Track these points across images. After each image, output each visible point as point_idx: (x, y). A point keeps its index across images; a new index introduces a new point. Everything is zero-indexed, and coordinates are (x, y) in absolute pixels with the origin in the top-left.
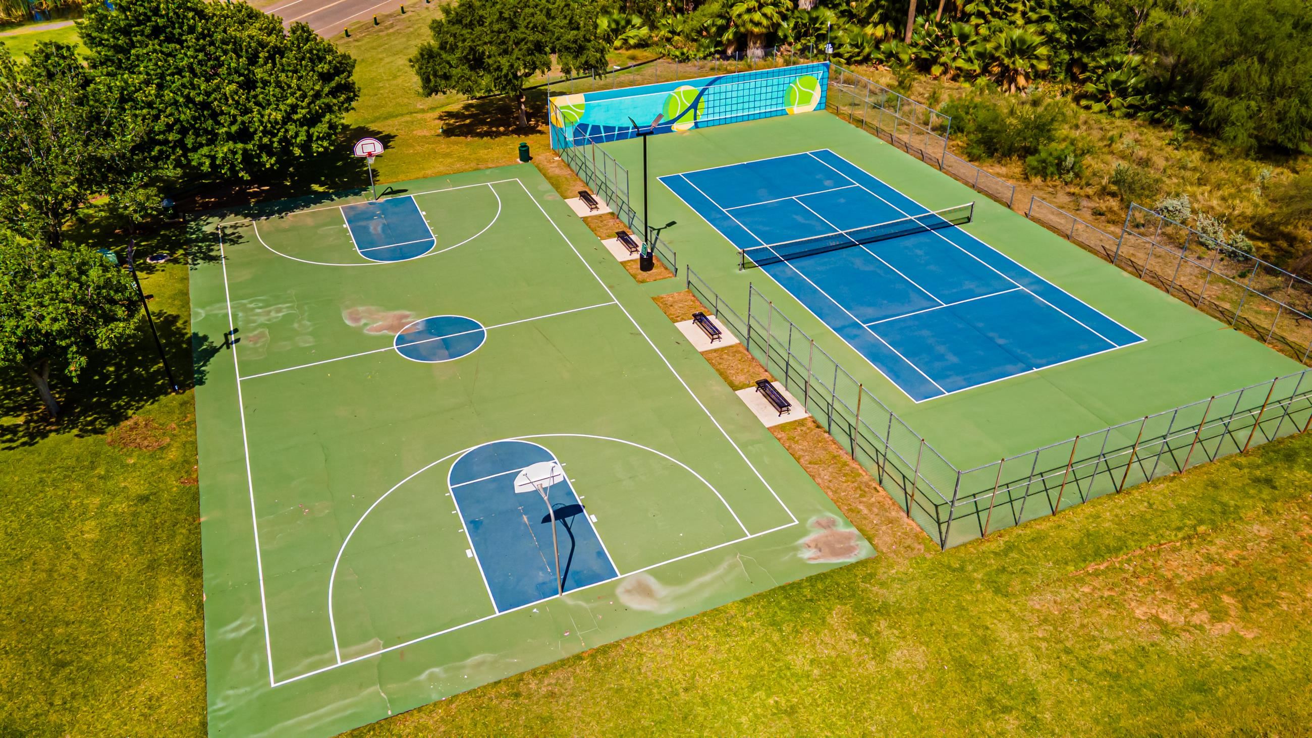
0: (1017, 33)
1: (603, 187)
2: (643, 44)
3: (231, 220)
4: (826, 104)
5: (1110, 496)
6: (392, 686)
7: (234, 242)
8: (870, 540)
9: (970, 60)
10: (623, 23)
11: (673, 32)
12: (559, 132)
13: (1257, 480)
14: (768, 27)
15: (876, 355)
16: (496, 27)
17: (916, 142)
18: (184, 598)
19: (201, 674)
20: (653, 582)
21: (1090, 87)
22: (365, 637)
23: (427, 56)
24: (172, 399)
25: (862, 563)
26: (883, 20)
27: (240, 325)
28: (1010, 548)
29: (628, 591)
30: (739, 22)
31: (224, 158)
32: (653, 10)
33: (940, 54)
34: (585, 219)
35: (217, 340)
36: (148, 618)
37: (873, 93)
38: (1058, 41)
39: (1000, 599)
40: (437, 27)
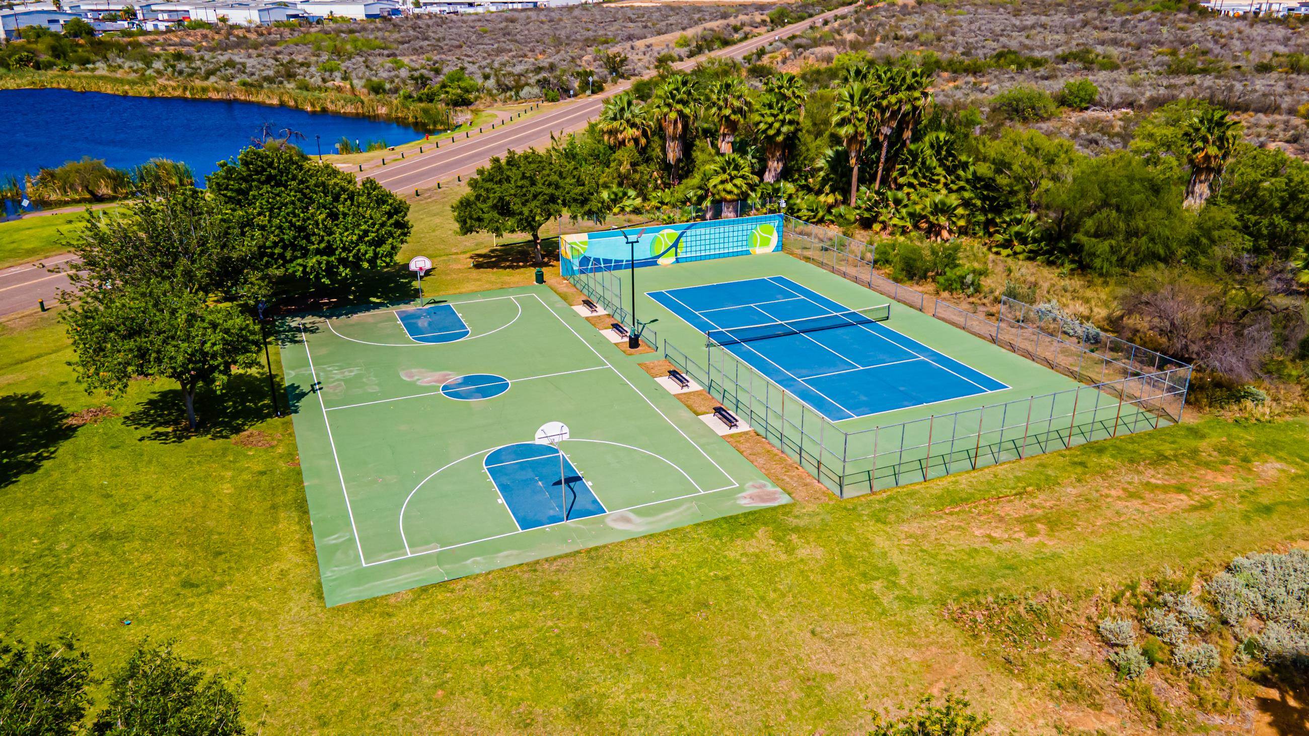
0: (938, 198)
1: (601, 298)
2: (637, 211)
3: (308, 320)
4: (782, 247)
5: (967, 472)
6: (447, 566)
7: (312, 332)
8: (789, 494)
9: (902, 218)
10: (620, 195)
11: (662, 203)
12: (568, 262)
13: (1075, 463)
14: (738, 195)
15: (804, 395)
16: (519, 184)
17: (852, 271)
18: (298, 523)
19: (314, 560)
20: (632, 516)
21: (999, 237)
22: (427, 542)
23: (465, 204)
24: (276, 421)
25: (783, 506)
26: (833, 191)
27: (321, 380)
28: (889, 499)
29: (615, 520)
30: (715, 191)
31: (312, 267)
32: (646, 186)
33: (878, 214)
34: (587, 318)
35: (306, 388)
36: (274, 533)
37: (822, 241)
38: (974, 205)
39: (879, 525)
40: (474, 184)
